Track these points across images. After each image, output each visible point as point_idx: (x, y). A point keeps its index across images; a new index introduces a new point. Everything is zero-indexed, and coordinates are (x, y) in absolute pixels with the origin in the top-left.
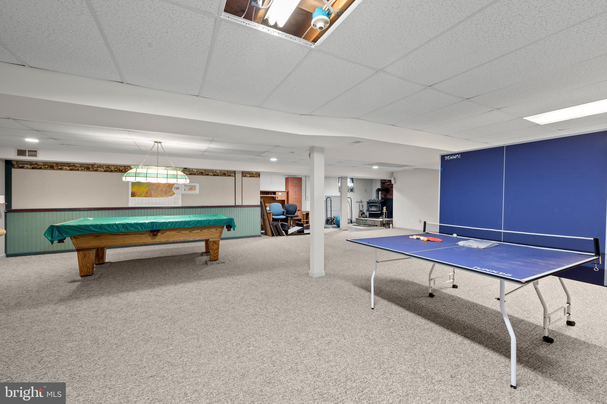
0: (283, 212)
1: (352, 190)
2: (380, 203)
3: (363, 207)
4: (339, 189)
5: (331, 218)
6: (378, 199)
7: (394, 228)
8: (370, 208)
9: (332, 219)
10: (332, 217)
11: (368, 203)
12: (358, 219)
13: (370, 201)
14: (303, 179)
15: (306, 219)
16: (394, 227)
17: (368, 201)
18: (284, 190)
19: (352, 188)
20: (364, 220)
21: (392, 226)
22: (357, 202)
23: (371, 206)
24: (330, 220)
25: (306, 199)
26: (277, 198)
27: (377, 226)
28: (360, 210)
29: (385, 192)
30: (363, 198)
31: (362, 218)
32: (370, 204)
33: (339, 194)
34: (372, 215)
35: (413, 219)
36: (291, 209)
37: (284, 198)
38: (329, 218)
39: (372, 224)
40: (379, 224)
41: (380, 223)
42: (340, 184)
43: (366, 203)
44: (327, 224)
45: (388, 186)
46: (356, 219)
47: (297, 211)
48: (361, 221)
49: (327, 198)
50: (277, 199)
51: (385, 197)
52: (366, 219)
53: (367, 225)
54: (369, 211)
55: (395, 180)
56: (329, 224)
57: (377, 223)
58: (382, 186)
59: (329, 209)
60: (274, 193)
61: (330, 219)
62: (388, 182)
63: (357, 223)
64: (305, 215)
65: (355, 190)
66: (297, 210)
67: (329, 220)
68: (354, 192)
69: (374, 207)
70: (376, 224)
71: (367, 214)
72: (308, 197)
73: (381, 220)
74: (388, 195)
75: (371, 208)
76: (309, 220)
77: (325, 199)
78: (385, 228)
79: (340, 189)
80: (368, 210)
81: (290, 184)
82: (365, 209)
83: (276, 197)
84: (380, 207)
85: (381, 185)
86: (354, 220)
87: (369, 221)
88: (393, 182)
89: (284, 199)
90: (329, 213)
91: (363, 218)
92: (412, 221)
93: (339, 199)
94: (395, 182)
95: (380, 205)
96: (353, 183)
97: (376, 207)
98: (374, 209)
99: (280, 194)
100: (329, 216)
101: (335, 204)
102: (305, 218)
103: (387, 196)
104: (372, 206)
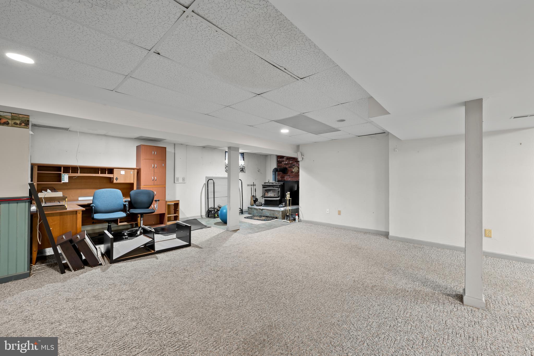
0: (125, 206)
1: (242, 170)
2: (278, 186)
3: (255, 191)
4: (226, 168)
5: (214, 208)
6: (275, 181)
7: (301, 221)
8: (266, 194)
9: (216, 210)
10: (216, 206)
11: (264, 186)
12: (250, 208)
13: (266, 184)
14: (169, 150)
15: (175, 213)
16: (301, 219)
17: (263, 184)
18: (134, 166)
19: (242, 167)
20: (259, 210)
21: (299, 218)
22: (248, 185)
23: (267, 191)
24: (213, 212)
25: (176, 182)
26: (117, 179)
27: (277, 218)
28: (253, 195)
29: (282, 173)
30: (256, 180)
31: (255, 207)
32: (267, 188)
33: (226, 175)
34: (268, 203)
35: (328, 210)
36: (143, 199)
37: (132, 179)
38: (211, 208)
39: (270, 215)
40: (280, 215)
41: (281, 213)
42: (227, 161)
43: (262, 187)
44: (208, 217)
45: (285, 165)
46: (248, 207)
47: (154, 202)
48: (255, 211)
49: (209, 180)
50: (115, 181)
51: (282, 179)
52: (261, 208)
53: (264, 216)
54: (264, 198)
55: (302, 156)
56: (211, 217)
57: (277, 213)
58: (278, 166)
59: (211, 195)
60: (111, 171)
61: (213, 210)
62: (286, 161)
63: (249, 214)
64: (173, 207)
65: (246, 170)
66: (155, 199)
67: (211, 211)
68: (245, 172)
69: (271, 192)
70: (275, 216)
71: (262, 201)
72: (178, 179)
73: (282, 209)
74: (286, 177)
75: (268, 193)
76: (178, 214)
77: (204, 181)
78: (288, 221)
79: (228, 168)
80: (263, 196)
81: (142, 157)
82: (259, 195)
83: (113, 178)
84: (279, 192)
85: (278, 164)
86: (245, 208)
87: (265, 210)
88: (300, 159)
89: (132, 182)
90: (211, 201)
91: (257, 206)
92: (327, 212)
93: (226, 180)
94: (303, 159)
95: (279, 189)
96: (244, 160)
97: (274, 192)
98: (270, 194)
99: (123, 172)
100: (211, 205)
101: (221, 189)
102: (173, 211)
103: (284, 177)
104: (270, 190)
